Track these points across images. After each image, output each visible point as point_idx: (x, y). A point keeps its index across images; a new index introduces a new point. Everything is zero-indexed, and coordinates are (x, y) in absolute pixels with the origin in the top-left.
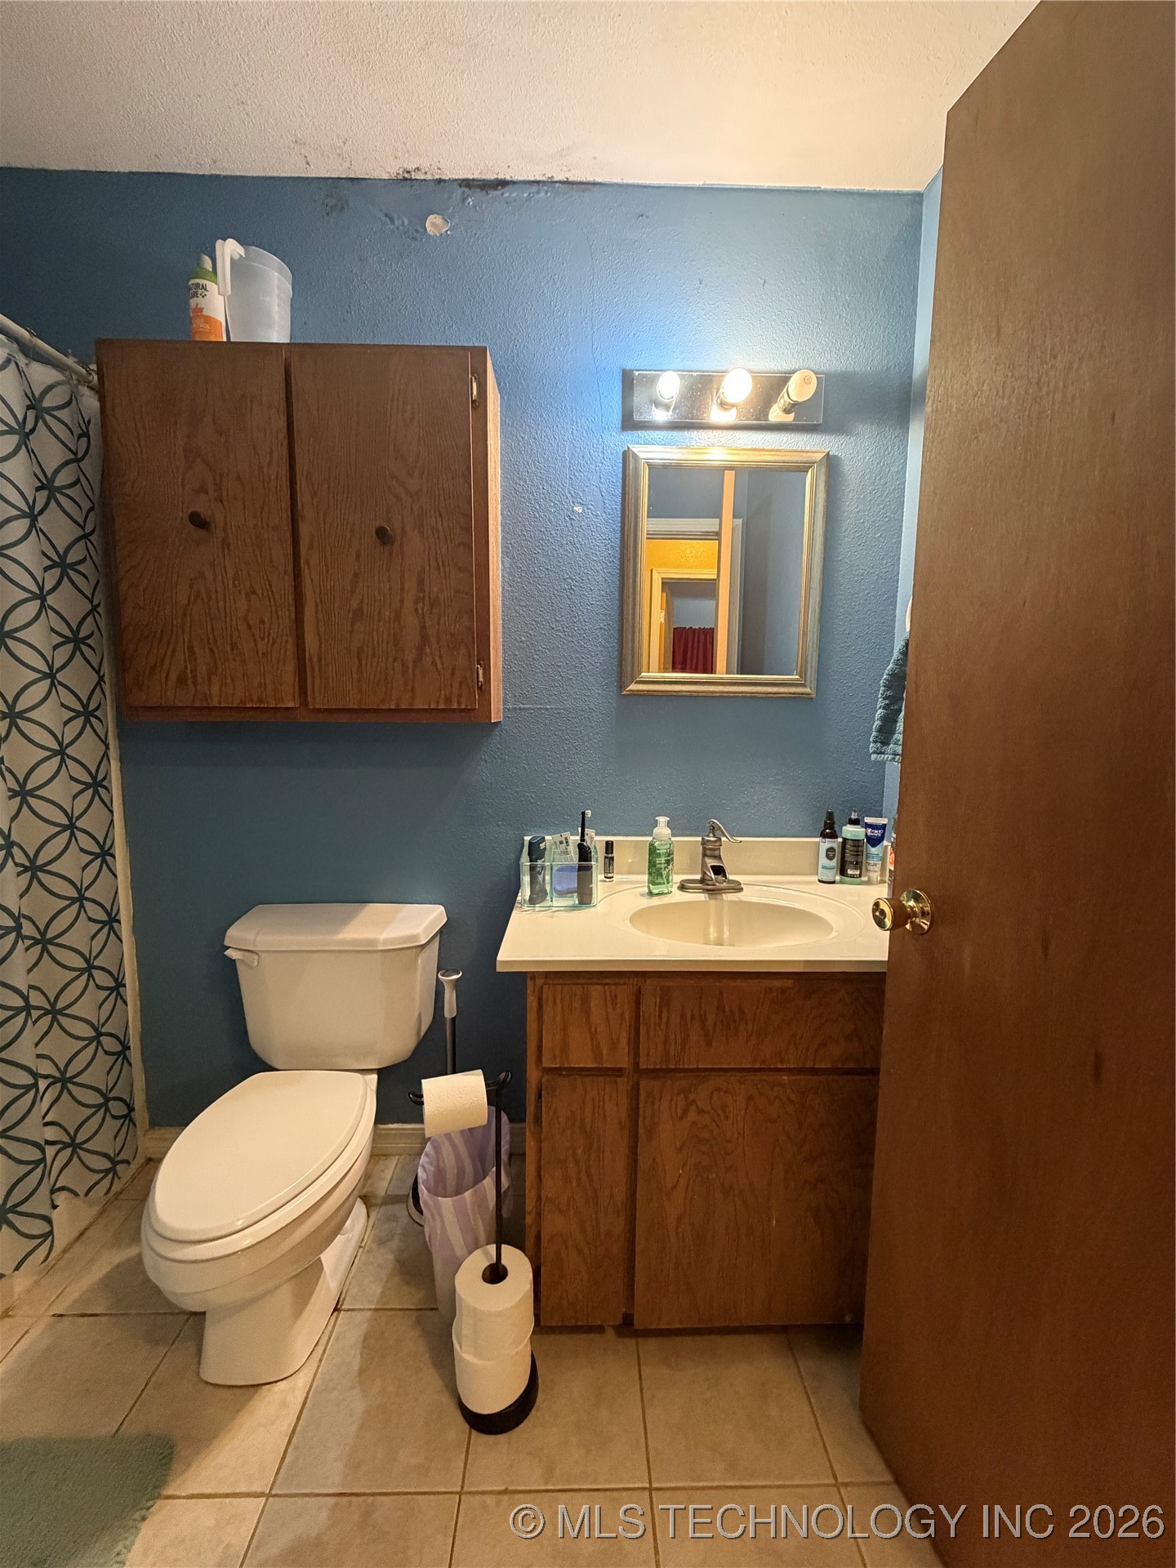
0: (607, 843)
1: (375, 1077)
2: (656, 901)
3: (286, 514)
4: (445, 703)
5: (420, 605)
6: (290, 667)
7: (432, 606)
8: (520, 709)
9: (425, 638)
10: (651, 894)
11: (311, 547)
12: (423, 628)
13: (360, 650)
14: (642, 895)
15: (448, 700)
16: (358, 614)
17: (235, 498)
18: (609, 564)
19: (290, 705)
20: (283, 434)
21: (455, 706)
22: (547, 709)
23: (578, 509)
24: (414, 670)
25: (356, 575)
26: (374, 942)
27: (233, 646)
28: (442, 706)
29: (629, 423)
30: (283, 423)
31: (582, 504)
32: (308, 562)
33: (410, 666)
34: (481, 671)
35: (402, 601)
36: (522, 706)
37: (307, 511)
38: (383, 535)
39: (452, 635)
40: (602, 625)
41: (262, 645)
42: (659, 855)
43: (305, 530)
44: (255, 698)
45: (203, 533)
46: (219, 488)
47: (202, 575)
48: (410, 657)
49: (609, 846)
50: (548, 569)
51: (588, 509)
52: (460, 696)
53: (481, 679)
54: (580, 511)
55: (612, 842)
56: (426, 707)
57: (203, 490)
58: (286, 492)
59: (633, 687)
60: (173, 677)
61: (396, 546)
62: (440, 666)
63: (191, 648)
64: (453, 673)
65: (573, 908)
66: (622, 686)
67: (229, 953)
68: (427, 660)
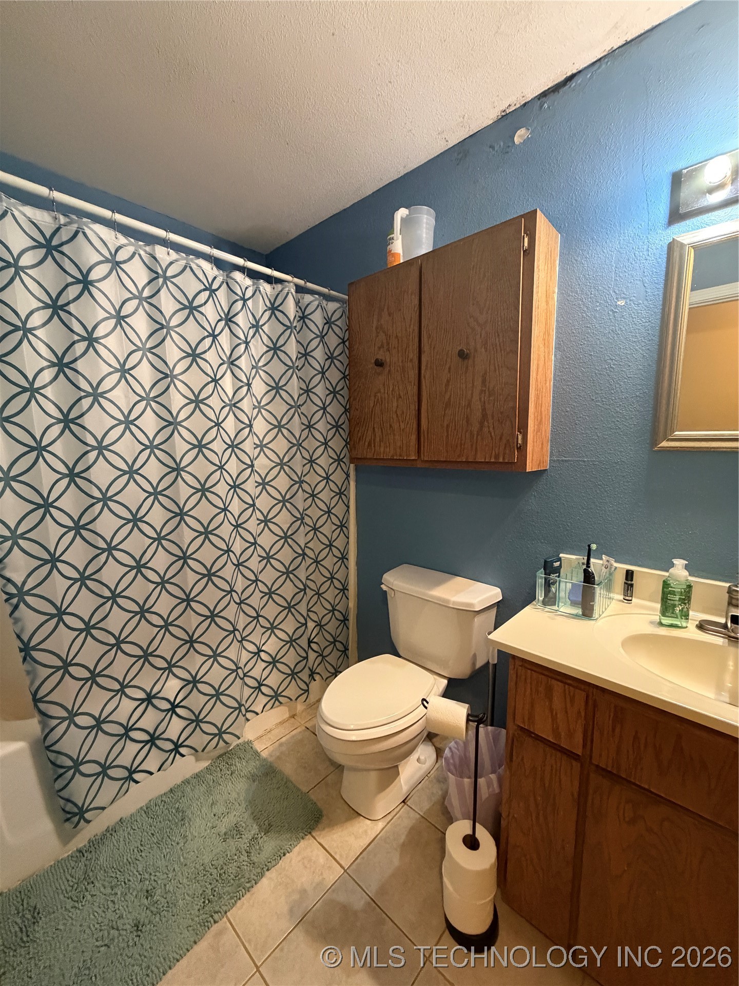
0: (628, 571)
1: (445, 682)
2: (663, 631)
3: (416, 352)
4: (495, 458)
5: (483, 395)
6: (414, 437)
7: (490, 396)
8: (563, 461)
9: (484, 416)
10: (661, 624)
11: (426, 369)
12: (484, 409)
13: (448, 426)
14: (652, 623)
15: (497, 457)
16: (448, 405)
17: (394, 348)
18: (648, 342)
19: (413, 458)
20: (417, 308)
21: (501, 460)
22: (584, 461)
23: (621, 303)
24: (477, 437)
25: (448, 381)
26: (448, 601)
27: (391, 426)
28: (493, 460)
29: (676, 216)
30: (416, 302)
31: (624, 298)
32: (425, 377)
33: (475, 433)
34: (520, 437)
35: (472, 394)
36: (564, 458)
37: (426, 347)
38: (462, 355)
39: (502, 413)
40: (638, 394)
41: (402, 426)
42: (673, 593)
43: (424, 359)
44: (398, 454)
45: (381, 369)
46: (388, 344)
47: (379, 391)
48: (475, 428)
49: (629, 575)
50: (591, 355)
51: (630, 301)
52: (504, 454)
53: (520, 442)
54: (623, 304)
55: (632, 572)
56: (483, 460)
57: (382, 346)
58: (417, 340)
59: (664, 444)
60: (367, 444)
61: (471, 361)
62: (493, 434)
63: (374, 428)
64: (501, 438)
65: (576, 616)
66: (654, 442)
67: (383, 586)
68: (486, 430)
